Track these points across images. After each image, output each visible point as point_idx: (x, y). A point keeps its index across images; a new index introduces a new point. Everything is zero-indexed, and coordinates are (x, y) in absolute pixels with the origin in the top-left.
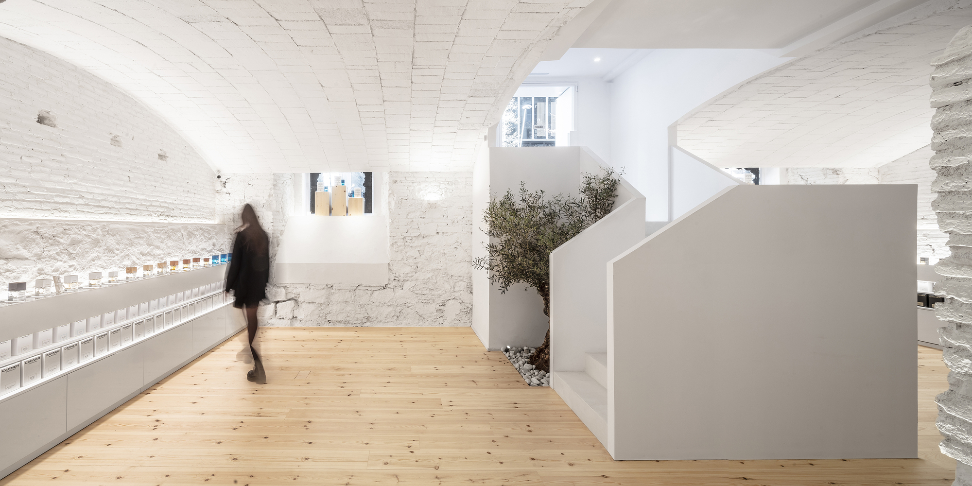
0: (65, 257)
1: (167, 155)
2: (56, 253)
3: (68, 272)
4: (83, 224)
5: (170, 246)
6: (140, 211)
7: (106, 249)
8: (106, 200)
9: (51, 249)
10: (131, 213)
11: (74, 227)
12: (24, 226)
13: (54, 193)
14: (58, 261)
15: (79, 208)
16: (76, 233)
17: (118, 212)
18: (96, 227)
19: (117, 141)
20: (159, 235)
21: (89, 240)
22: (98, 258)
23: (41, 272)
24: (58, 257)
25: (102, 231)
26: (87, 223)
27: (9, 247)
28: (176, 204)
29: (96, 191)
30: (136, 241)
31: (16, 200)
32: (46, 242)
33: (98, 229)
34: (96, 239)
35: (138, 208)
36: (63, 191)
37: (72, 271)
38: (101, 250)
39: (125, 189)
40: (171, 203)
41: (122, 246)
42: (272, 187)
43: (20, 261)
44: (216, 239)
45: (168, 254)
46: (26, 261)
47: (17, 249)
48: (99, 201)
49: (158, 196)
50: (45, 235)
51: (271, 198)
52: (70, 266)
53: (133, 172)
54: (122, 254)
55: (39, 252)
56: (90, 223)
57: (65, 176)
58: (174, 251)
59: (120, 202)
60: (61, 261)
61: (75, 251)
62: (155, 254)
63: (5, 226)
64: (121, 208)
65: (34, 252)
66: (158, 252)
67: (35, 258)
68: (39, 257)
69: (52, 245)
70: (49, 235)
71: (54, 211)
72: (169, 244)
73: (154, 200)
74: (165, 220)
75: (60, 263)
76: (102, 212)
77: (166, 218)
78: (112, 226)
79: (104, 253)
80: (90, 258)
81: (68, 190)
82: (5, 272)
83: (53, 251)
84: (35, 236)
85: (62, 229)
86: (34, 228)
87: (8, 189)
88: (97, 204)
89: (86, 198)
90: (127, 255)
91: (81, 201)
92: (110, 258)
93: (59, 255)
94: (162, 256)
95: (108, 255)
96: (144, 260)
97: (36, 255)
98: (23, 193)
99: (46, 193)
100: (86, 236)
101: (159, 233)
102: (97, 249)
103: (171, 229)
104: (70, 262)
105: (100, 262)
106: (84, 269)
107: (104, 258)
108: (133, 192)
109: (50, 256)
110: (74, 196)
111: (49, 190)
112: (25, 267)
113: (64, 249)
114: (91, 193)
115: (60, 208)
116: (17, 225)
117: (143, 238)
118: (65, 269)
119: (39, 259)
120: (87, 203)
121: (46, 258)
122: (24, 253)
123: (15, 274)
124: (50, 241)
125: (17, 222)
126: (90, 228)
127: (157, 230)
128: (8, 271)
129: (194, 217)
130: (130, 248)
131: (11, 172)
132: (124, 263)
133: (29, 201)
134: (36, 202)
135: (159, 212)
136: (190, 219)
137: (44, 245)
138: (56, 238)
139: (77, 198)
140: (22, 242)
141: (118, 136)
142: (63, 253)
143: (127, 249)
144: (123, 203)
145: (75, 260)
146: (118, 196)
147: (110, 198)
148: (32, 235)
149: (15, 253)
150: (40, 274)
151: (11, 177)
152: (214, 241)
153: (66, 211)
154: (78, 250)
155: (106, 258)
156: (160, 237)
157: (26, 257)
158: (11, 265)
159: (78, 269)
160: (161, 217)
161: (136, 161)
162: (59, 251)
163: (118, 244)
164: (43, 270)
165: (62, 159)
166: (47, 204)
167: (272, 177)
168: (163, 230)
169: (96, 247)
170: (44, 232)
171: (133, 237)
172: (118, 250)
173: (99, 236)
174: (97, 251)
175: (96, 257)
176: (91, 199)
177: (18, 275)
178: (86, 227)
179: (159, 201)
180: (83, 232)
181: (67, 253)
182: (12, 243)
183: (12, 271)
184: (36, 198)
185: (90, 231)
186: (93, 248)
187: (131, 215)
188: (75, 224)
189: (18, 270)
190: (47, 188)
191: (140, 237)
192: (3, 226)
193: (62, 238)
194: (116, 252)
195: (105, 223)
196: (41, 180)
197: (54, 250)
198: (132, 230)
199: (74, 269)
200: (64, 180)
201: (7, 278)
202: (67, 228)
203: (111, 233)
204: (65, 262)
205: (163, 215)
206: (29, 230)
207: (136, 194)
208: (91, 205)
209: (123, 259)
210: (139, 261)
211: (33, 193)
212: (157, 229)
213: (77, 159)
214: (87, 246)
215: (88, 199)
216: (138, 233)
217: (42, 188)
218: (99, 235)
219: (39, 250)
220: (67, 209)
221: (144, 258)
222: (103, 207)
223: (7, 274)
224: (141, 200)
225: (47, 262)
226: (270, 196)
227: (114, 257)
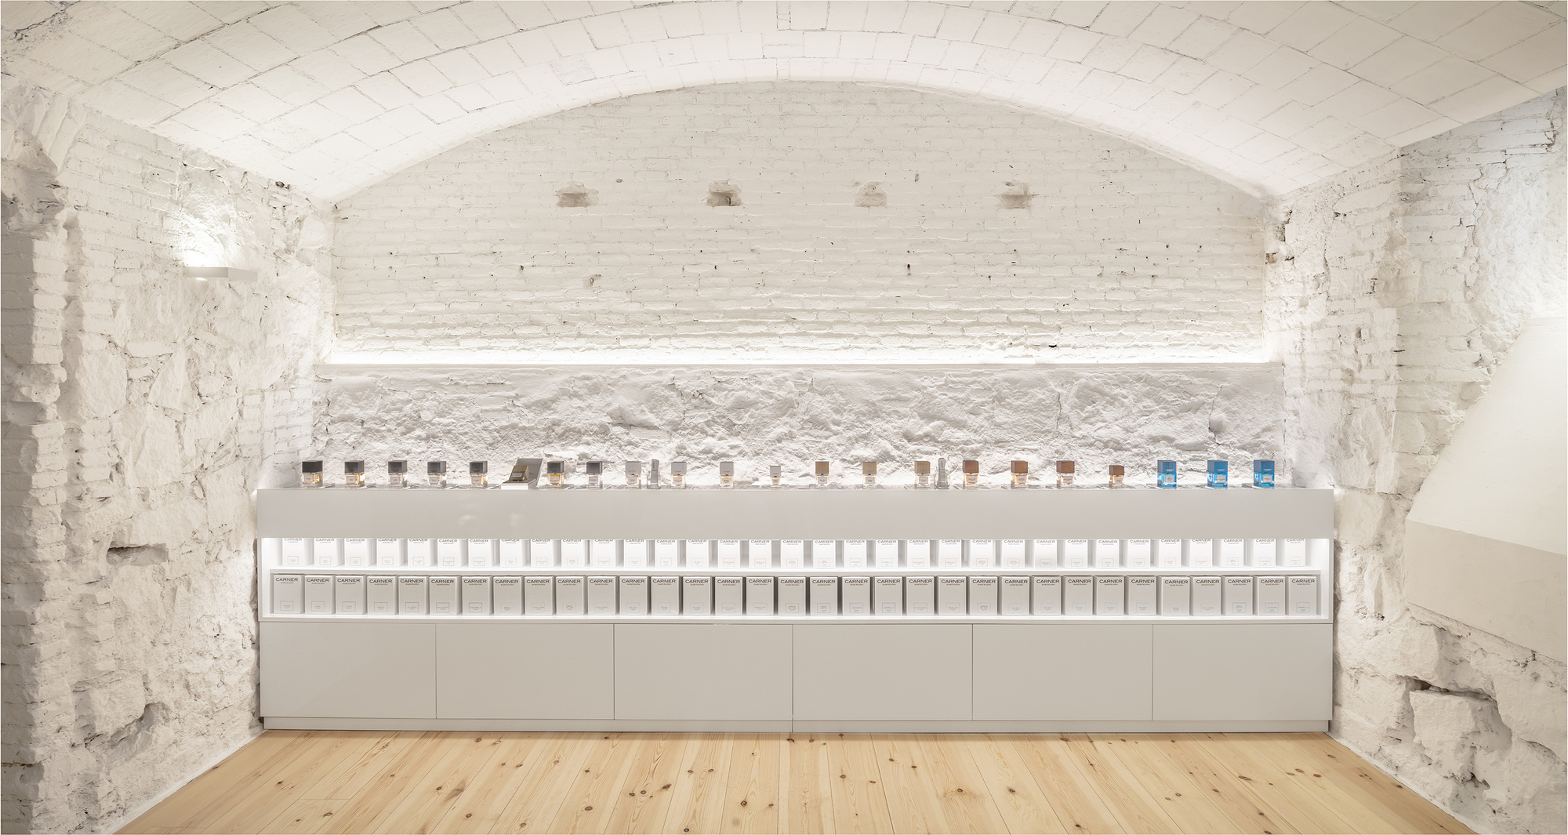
0: (722, 432)
1: (1031, 191)
2: (706, 422)
3: (728, 456)
4: (753, 371)
5: (1005, 423)
6: (939, 339)
7: (806, 422)
8: (844, 323)
9: (694, 414)
10: (914, 346)
11: (737, 377)
12: (649, 377)
13: (737, 318)
14: (707, 436)
15: (786, 341)
16: (743, 388)
17: (876, 345)
18: (784, 378)
19: (879, 195)
20: (962, 396)
21: (771, 402)
22: (791, 436)
23: (681, 450)
24: (707, 429)
25: (796, 385)
26: (762, 370)
27: (632, 409)
28: (1070, 313)
29: (823, 306)
30: (887, 406)
31: (676, 336)
32: (687, 403)
33: (787, 381)
34: (786, 399)
35: (935, 333)
36: (754, 313)
37: (736, 456)
38: (794, 421)
39: (894, 294)
40: (1048, 313)
41: (847, 418)
42: (1400, 207)
43: (645, 431)
44: (1227, 410)
45: (997, 442)
46: (654, 432)
47: (643, 411)
48: (830, 325)
49: (1001, 299)
50: (685, 391)
51: (1398, 254)
52: (732, 447)
53: (919, 254)
54: (851, 434)
55: (677, 419)
56: (767, 370)
57: (757, 286)
58: (1017, 437)
59: (881, 324)
60: (713, 436)
61: (740, 420)
62: (951, 440)
63: (624, 377)
64: (884, 336)
65: (667, 417)
66: (961, 435)
67: (668, 428)
68: (675, 427)
69: (696, 407)
70: (692, 391)
71: (737, 349)
72: (1000, 418)
73: (985, 311)
74: (1027, 356)
75: (710, 441)
76: (837, 347)
77: (1031, 351)
78: (819, 375)
79: (803, 428)
80: (772, 436)
81: (764, 311)
82: (626, 446)
83: (699, 418)
84: (667, 393)
85: (712, 382)
86: (666, 379)
87: (664, 321)
88: (825, 331)
89: (800, 322)
90: (865, 437)
91: (790, 329)
92: (818, 440)
93: (708, 426)
94: (975, 446)
95: (812, 432)
96: (914, 452)
97: (670, 423)
98: (686, 323)
99: (722, 321)
100: (764, 393)
101: (962, 390)
102: (785, 419)
103: (1006, 380)
104: (730, 440)
105: (793, 446)
106: (758, 454)
107: (802, 438)
108: (918, 299)
109: (696, 426)
110: (775, 321)
111: (726, 314)
112: (654, 440)
113: (718, 417)
114: (810, 312)
115: (748, 345)
116: (639, 375)
117: (907, 400)
118: (722, 451)
119: (676, 430)
120: (802, 330)
121: (687, 429)
122: (651, 418)
123: (639, 450)
124: (693, 401)
125: (638, 370)
126: (770, 379)
127: (953, 382)
128: (630, 443)
129: (1156, 344)
130: (869, 422)
131: (668, 293)
132: (853, 452)
133: (696, 336)
134: (706, 336)
135: (1006, 337)
136: (1134, 351)
137: (683, 408)
138: (704, 395)
139: (781, 323)
140: (648, 401)
141: (878, 183)
142: (716, 422)
143: (861, 423)
144: (889, 324)
145: (739, 437)
146: (877, 311)
147: (854, 318)
148: (663, 390)
149: (640, 417)
150: (679, 454)
151: (668, 301)
152: (1218, 415)
153: (759, 349)
154: (746, 418)
155: (807, 438)
156: (967, 400)
157: (656, 424)
158: (635, 435)
159: (747, 453)
160: (1011, 351)
161: (924, 227)
162: (710, 418)
163: (837, 411)
164: (685, 449)
165: (753, 257)
166: (724, 338)
167: (1397, 165)
168: (972, 383)
169: (784, 415)
170: (684, 386)
171: (881, 397)
172: (837, 423)
173: (791, 395)
174: (787, 423)
175: (786, 435)
176: (813, 322)
177: (645, 452)
178: (760, 376)
179: (1003, 312)
180: (756, 386)
181: (726, 423)
182: (635, 402)
183: (635, 445)
184: (706, 331)
185: (771, 385)
186: (777, 417)
187: (914, 349)
188: (737, 372)
189: (643, 444)
190: (725, 312)
191: (899, 399)
192: (621, 377)
193: (713, 397)
194: (834, 428)
195: (800, 369)
196: (715, 300)
197: (701, 416)
198: (873, 382)
199: (740, 453)
200: (755, 293)
201: (629, 454)
202: (723, 378)
203: (820, 389)
204: (721, 439)
205: (1017, 345)
206: (658, 382)
207: (927, 301)
208: (811, 334)
209: (852, 444)
210: (900, 453)
211: (701, 322)
212: (955, 379)
213: (780, 251)
214: (766, 412)
215: (804, 323)
216: (893, 388)
217: (715, 312)
218: (792, 392)
219: (676, 414)
220: (761, 346)
221: (911, 447)
222: (839, 336)
223: (629, 448)
224: (943, 313)
225: (689, 436)
226: (1392, 245)
227: (827, 438)
